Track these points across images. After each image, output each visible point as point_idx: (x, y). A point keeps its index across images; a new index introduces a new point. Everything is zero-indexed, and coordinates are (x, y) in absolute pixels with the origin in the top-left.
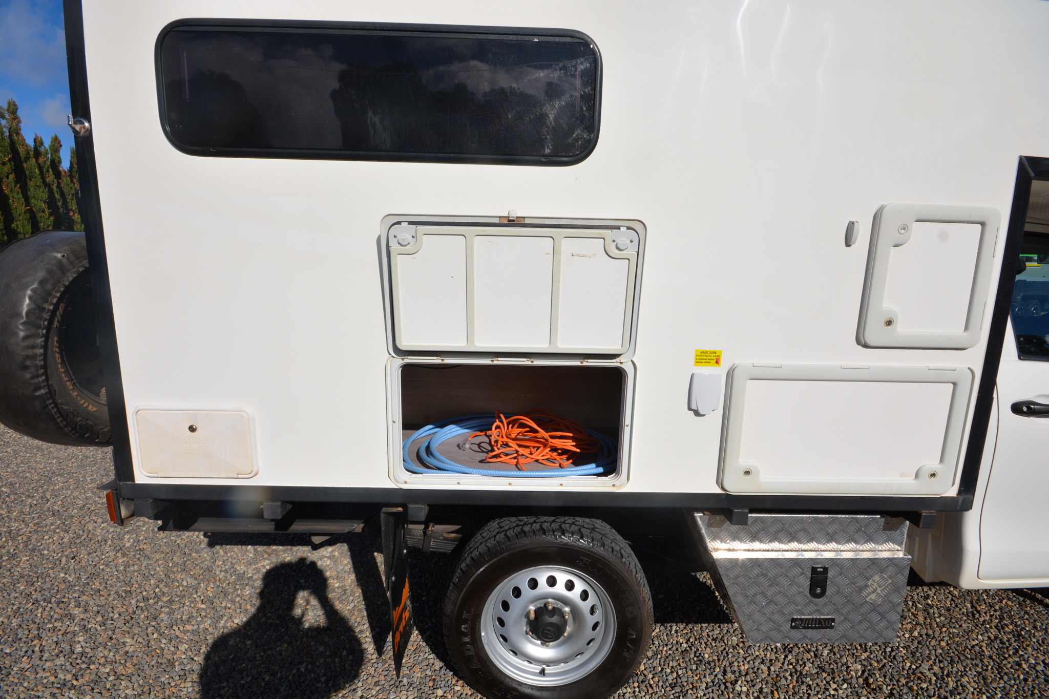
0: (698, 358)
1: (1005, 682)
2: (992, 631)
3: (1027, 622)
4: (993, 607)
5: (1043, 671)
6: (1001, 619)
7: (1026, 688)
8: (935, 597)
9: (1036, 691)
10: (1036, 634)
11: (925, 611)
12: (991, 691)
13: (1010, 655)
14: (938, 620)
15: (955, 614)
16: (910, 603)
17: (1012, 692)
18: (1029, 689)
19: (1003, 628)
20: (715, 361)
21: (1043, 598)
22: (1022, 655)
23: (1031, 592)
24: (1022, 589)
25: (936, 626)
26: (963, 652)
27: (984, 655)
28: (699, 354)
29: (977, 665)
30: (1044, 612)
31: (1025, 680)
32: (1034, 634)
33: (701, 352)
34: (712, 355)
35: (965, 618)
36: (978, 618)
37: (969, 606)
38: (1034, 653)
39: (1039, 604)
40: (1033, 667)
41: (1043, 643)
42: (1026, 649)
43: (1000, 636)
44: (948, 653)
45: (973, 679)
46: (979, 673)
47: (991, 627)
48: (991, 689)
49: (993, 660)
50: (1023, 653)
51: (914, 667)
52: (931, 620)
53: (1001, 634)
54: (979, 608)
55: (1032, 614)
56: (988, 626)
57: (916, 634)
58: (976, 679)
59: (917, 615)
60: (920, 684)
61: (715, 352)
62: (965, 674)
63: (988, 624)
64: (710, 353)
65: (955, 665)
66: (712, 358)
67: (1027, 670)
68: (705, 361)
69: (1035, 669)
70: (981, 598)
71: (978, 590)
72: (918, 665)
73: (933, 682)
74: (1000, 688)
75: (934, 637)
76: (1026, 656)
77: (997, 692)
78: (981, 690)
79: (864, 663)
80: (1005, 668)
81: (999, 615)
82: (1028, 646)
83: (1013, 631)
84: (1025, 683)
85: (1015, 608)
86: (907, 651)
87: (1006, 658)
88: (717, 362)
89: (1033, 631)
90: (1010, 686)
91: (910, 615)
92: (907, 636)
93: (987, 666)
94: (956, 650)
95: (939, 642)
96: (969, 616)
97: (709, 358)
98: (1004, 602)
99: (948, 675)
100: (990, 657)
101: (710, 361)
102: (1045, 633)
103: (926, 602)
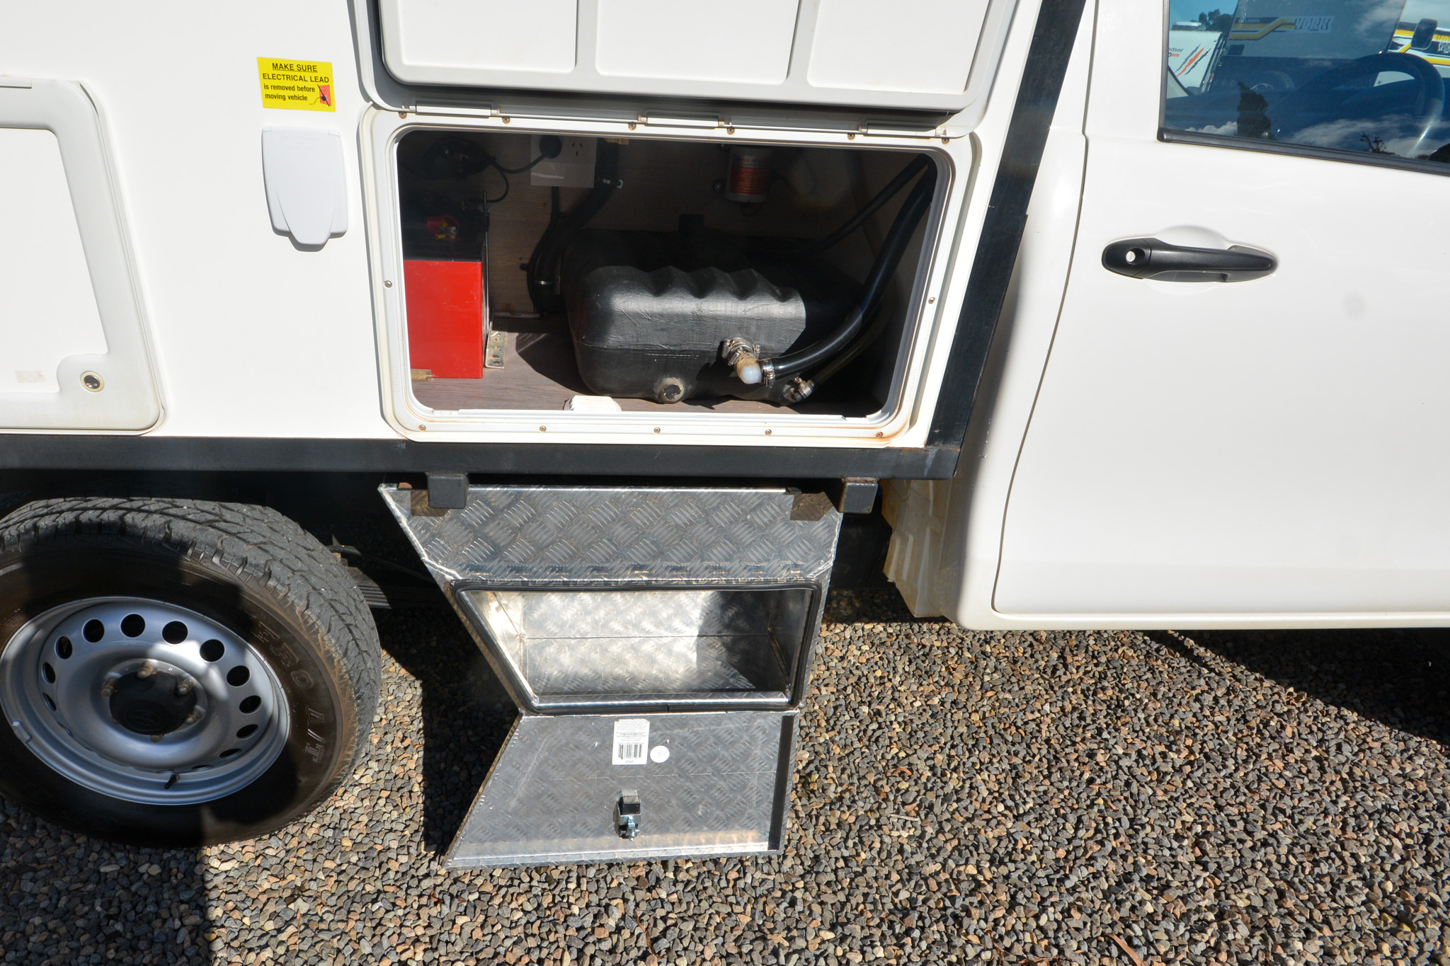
0: (270, 83)
1: (1052, 784)
2: (1073, 698)
3: (1144, 684)
4: (1096, 658)
5: (1129, 768)
6: (1103, 677)
7: (1084, 796)
8: (1003, 641)
9: (1100, 801)
10: (1151, 705)
11: (972, 663)
12: (1017, 797)
13: (1083, 740)
14: (987, 678)
15: (1023, 668)
16: (953, 651)
17: (1056, 800)
18: (1088, 797)
19: (1095, 694)
20: (317, 94)
21: (1195, 646)
22: (1106, 740)
23: (1180, 635)
24: (1166, 632)
25: (978, 688)
26: (1002, 732)
27: (1036, 737)
28: (271, 71)
29: (1016, 754)
30: (1184, 670)
31: (1091, 781)
32: (1147, 704)
33: (275, 66)
34: (307, 75)
35: (1037, 676)
36: (1060, 677)
37: (1055, 655)
38: (1129, 737)
39: (1181, 656)
40: (1115, 761)
41: (1156, 720)
42: (1117, 730)
43: (1084, 706)
44: (976, 732)
45: (996, 775)
46: (1014, 767)
47: (1074, 692)
48: (1020, 795)
49: (1050, 746)
50: (1108, 736)
51: (902, 754)
52: (974, 678)
53: (1086, 703)
54: (1069, 660)
55: (1161, 672)
56: (1070, 690)
57: (936, 701)
58: (1001, 777)
59: (954, 669)
60: (898, 782)
61: (312, 68)
62: (987, 768)
63: (1073, 686)
64: (300, 68)
65: (977, 752)
66: (309, 85)
67: (1103, 764)
68: (291, 93)
69: (1116, 762)
70: (1085, 643)
71: (1085, 632)
72: (910, 752)
73: (924, 779)
74: (1036, 792)
75: (965, 706)
76: (1112, 742)
77: (1027, 799)
78: (1001, 794)
79: (818, 748)
80: (1063, 760)
81: (1099, 673)
82: (1124, 725)
83: (1112, 698)
84: (1087, 786)
85: (1134, 662)
86: (904, 729)
87: (1074, 744)
88: (323, 99)
89: (1146, 701)
90: (1058, 790)
91: (944, 669)
92: (917, 704)
93: (1034, 756)
94: (994, 727)
95: (970, 714)
96: (1045, 672)
97: (302, 84)
98: (1120, 651)
99: (955, 770)
100: (1048, 741)
101: (305, 93)
102: (1167, 705)
103: (983, 649)
